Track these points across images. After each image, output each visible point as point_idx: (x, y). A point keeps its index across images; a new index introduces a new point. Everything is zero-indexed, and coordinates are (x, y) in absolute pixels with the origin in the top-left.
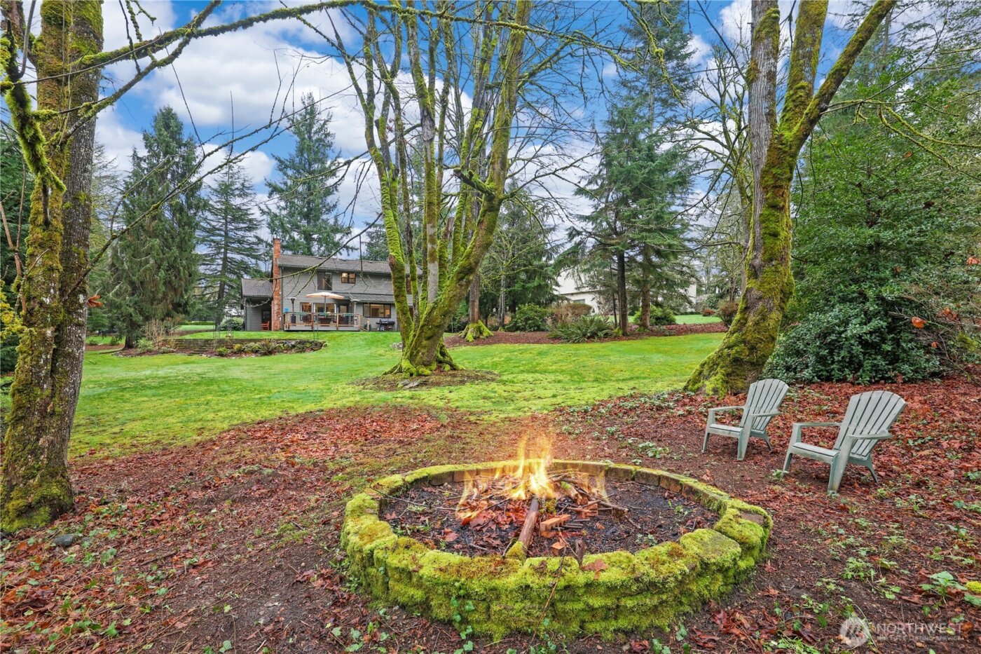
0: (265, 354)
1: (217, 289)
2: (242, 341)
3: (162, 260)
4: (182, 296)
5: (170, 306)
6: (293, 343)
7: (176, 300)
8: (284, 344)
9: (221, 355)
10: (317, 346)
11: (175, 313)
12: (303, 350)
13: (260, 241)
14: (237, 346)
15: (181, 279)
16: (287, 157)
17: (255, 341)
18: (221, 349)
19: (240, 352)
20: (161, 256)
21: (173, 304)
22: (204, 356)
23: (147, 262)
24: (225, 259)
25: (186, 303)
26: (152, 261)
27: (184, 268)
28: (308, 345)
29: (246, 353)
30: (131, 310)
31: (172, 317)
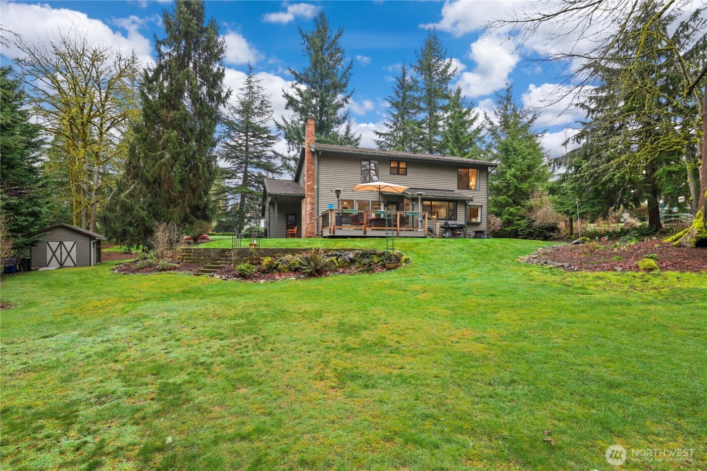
0: (311, 275)
1: (239, 201)
2: (272, 252)
3: (179, 154)
4: (201, 198)
5: (188, 210)
6: (351, 256)
7: (194, 202)
8: (338, 257)
9: (243, 276)
10: (391, 262)
11: (193, 218)
12: (369, 269)
13: (277, 155)
14: (267, 260)
15: (200, 178)
16: (302, 72)
17: (293, 252)
18: (242, 266)
19: (271, 271)
20: (179, 150)
21: (190, 207)
22: (217, 277)
23: (162, 157)
24: (246, 172)
25: (206, 207)
26: (167, 156)
27: (203, 166)
28: (376, 260)
29: (280, 272)
30: (144, 213)
31: (191, 223)
